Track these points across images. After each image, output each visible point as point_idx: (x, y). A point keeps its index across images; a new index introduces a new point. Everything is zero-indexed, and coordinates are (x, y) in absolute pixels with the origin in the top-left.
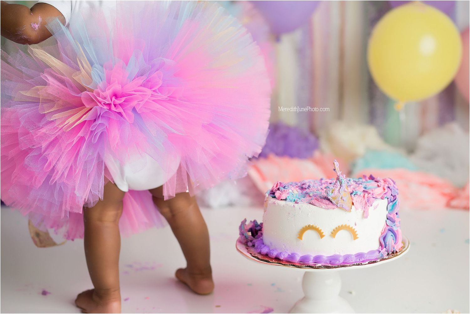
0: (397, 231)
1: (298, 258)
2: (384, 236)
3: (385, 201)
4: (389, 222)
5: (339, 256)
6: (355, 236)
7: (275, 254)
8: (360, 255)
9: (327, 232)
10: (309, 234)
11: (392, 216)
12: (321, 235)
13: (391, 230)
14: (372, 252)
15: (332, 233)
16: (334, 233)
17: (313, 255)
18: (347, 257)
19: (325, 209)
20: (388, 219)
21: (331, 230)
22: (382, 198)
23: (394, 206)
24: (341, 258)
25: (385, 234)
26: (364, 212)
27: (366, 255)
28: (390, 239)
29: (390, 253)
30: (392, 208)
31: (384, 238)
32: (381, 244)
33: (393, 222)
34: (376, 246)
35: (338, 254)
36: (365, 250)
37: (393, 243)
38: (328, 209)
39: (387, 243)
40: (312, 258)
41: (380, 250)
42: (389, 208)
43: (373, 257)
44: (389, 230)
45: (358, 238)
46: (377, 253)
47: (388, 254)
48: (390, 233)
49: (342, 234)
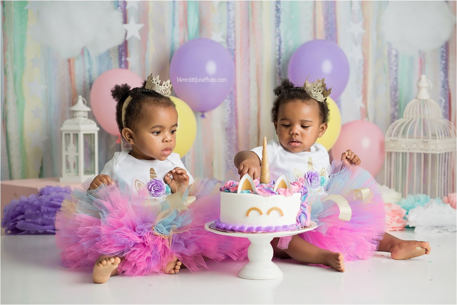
0: (307, 213)
1: (246, 229)
2: (299, 216)
3: (300, 194)
4: (302, 208)
5: (272, 227)
6: (282, 214)
7: (230, 227)
8: (285, 227)
9: (264, 211)
10: (252, 213)
11: (304, 204)
12: (261, 214)
13: (303, 213)
14: (292, 225)
15: (268, 212)
16: (268, 213)
17: (255, 226)
18: (277, 227)
19: (263, 196)
20: (301, 205)
21: (267, 211)
22: (298, 192)
23: (305, 198)
24: (273, 228)
25: (300, 214)
27: (288, 227)
28: (303, 218)
29: (303, 227)
30: (304, 199)
31: (299, 218)
32: (297, 221)
33: (305, 207)
34: (295, 222)
35: (271, 225)
36: (288, 224)
37: (305, 222)
39: (301, 220)
40: (255, 228)
41: (297, 224)
42: (303, 199)
43: (293, 228)
44: (302, 212)
45: (283, 215)
46: (295, 226)
48: (303, 215)
49: (274, 213)
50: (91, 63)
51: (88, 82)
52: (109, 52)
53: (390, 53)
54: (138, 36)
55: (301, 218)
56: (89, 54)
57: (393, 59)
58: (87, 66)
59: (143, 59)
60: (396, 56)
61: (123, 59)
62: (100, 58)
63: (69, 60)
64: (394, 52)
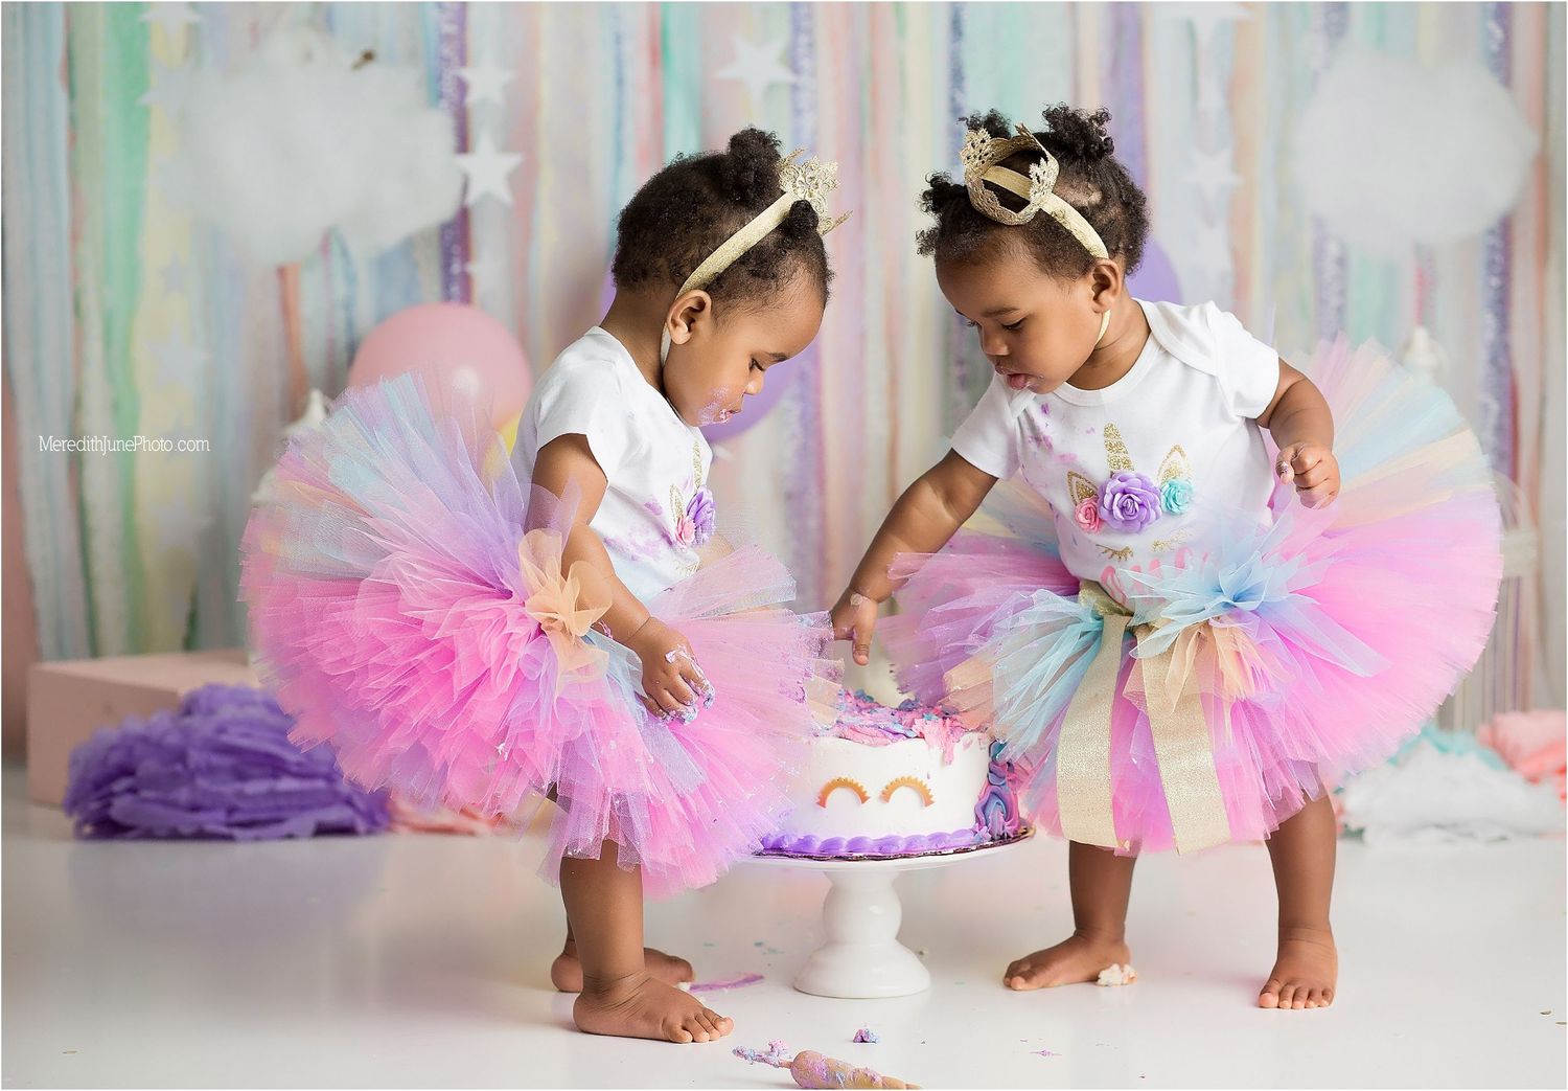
0: (1009, 796)
1: (817, 845)
2: (985, 804)
3: (986, 737)
4: (992, 778)
5: (898, 838)
6: (927, 800)
8: (937, 837)
9: (873, 791)
10: (838, 796)
11: (998, 767)
12: (864, 799)
13: (997, 794)
14: (961, 833)
15: (884, 793)
16: (886, 796)
17: (847, 836)
18: (912, 841)
19: (871, 745)
20: (990, 772)
21: (882, 788)
24: (900, 842)
25: (985, 800)
26: (945, 752)
27: (948, 838)
28: (995, 811)
29: (996, 836)
31: (984, 808)
32: (978, 820)
33: (1002, 778)
34: (971, 823)
35: (895, 834)
36: (948, 828)
37: (1001, 821)
38: (876, 745)
39: (990, 819)
40: (845, 843)
41: (977, 829)
43: (962, 842)
44: (994, 794)
45: (932, 802)
46: (971, 835)
47: (992, 839)
48: (996, 801)
49: (902, 794)
50: (351, 279)
51: (342, 340)
52: (409, 245)
53: (1319, 252)
54: (504, 194)
55: (987, 812)
56: (345, 253)
57: (1330, 270)
58: (340, 290)
59: (520, 267)
60: (1341, 262)
61: (456, 268)
62: (383, 265)
63: (282, 272)
64: (1333, 249)
